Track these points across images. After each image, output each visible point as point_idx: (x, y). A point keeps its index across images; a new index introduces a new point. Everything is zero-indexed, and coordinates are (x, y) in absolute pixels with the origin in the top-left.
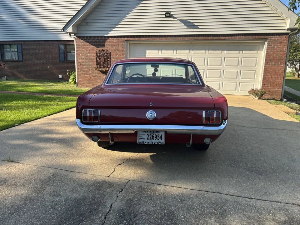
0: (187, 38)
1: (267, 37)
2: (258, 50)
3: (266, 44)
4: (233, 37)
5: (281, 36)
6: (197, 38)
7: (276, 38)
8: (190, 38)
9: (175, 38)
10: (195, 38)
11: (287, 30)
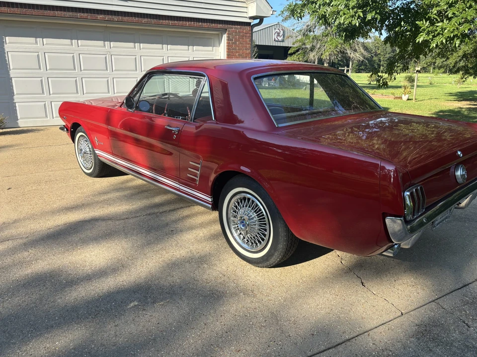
0: (100, 17)
1: (226, 26)
2: (213, 45)
3: (225, 37)
4: (181, 22)
5: (243, 27)
6: (120, 18)
7: (237, 28)
8: (107, 17)
9: (75, 14)
10: (116, 18)
11: (250, 19)
